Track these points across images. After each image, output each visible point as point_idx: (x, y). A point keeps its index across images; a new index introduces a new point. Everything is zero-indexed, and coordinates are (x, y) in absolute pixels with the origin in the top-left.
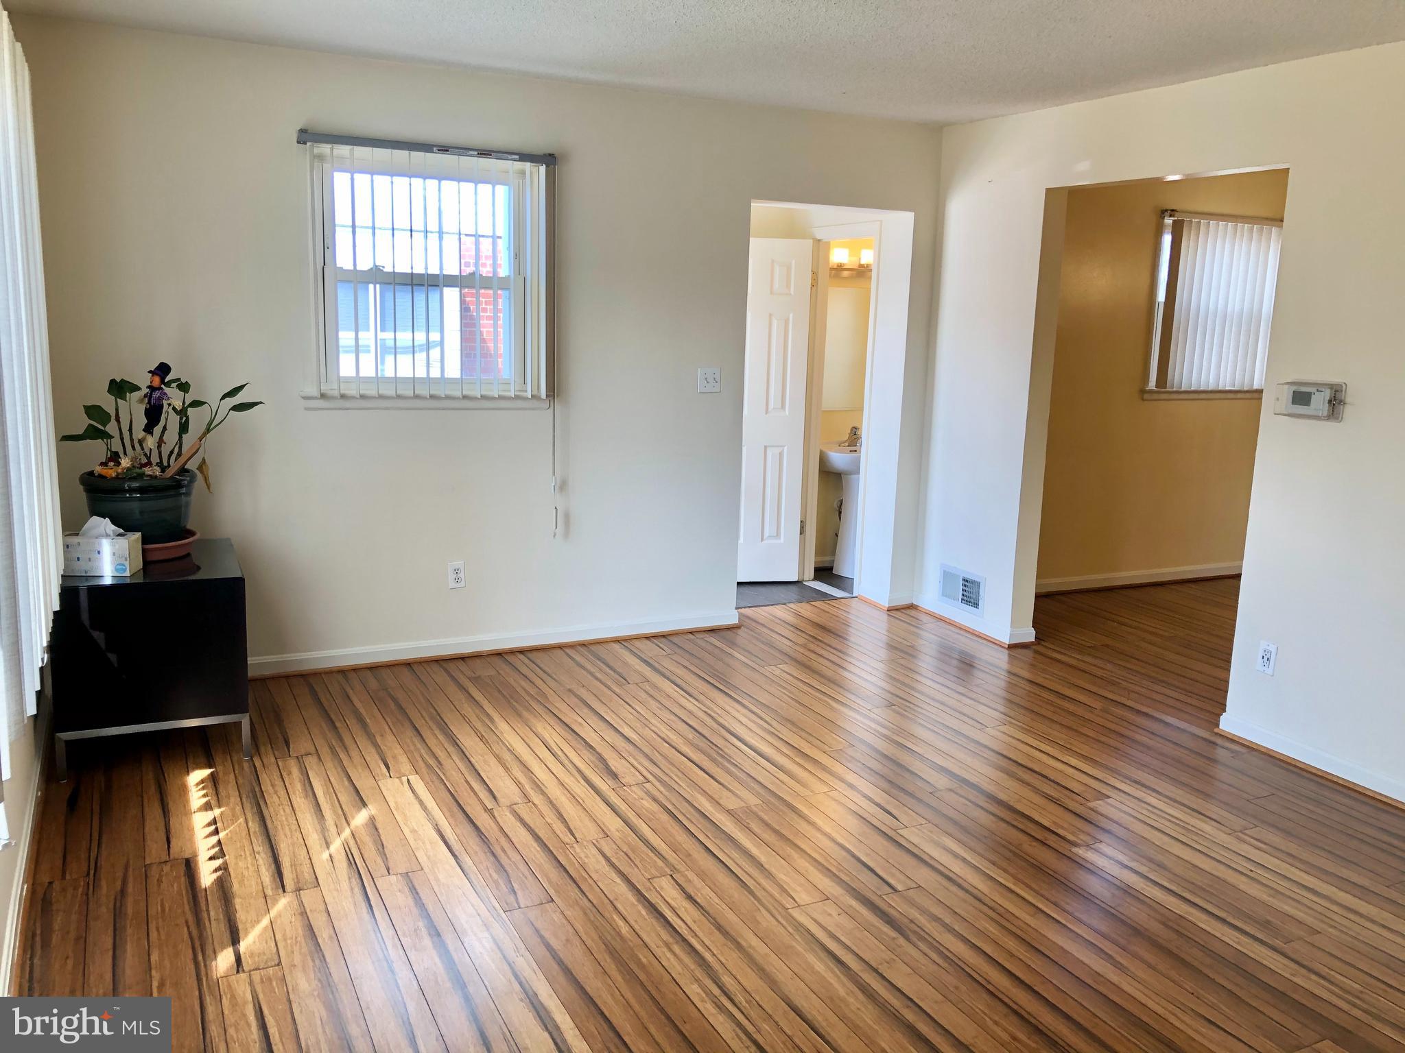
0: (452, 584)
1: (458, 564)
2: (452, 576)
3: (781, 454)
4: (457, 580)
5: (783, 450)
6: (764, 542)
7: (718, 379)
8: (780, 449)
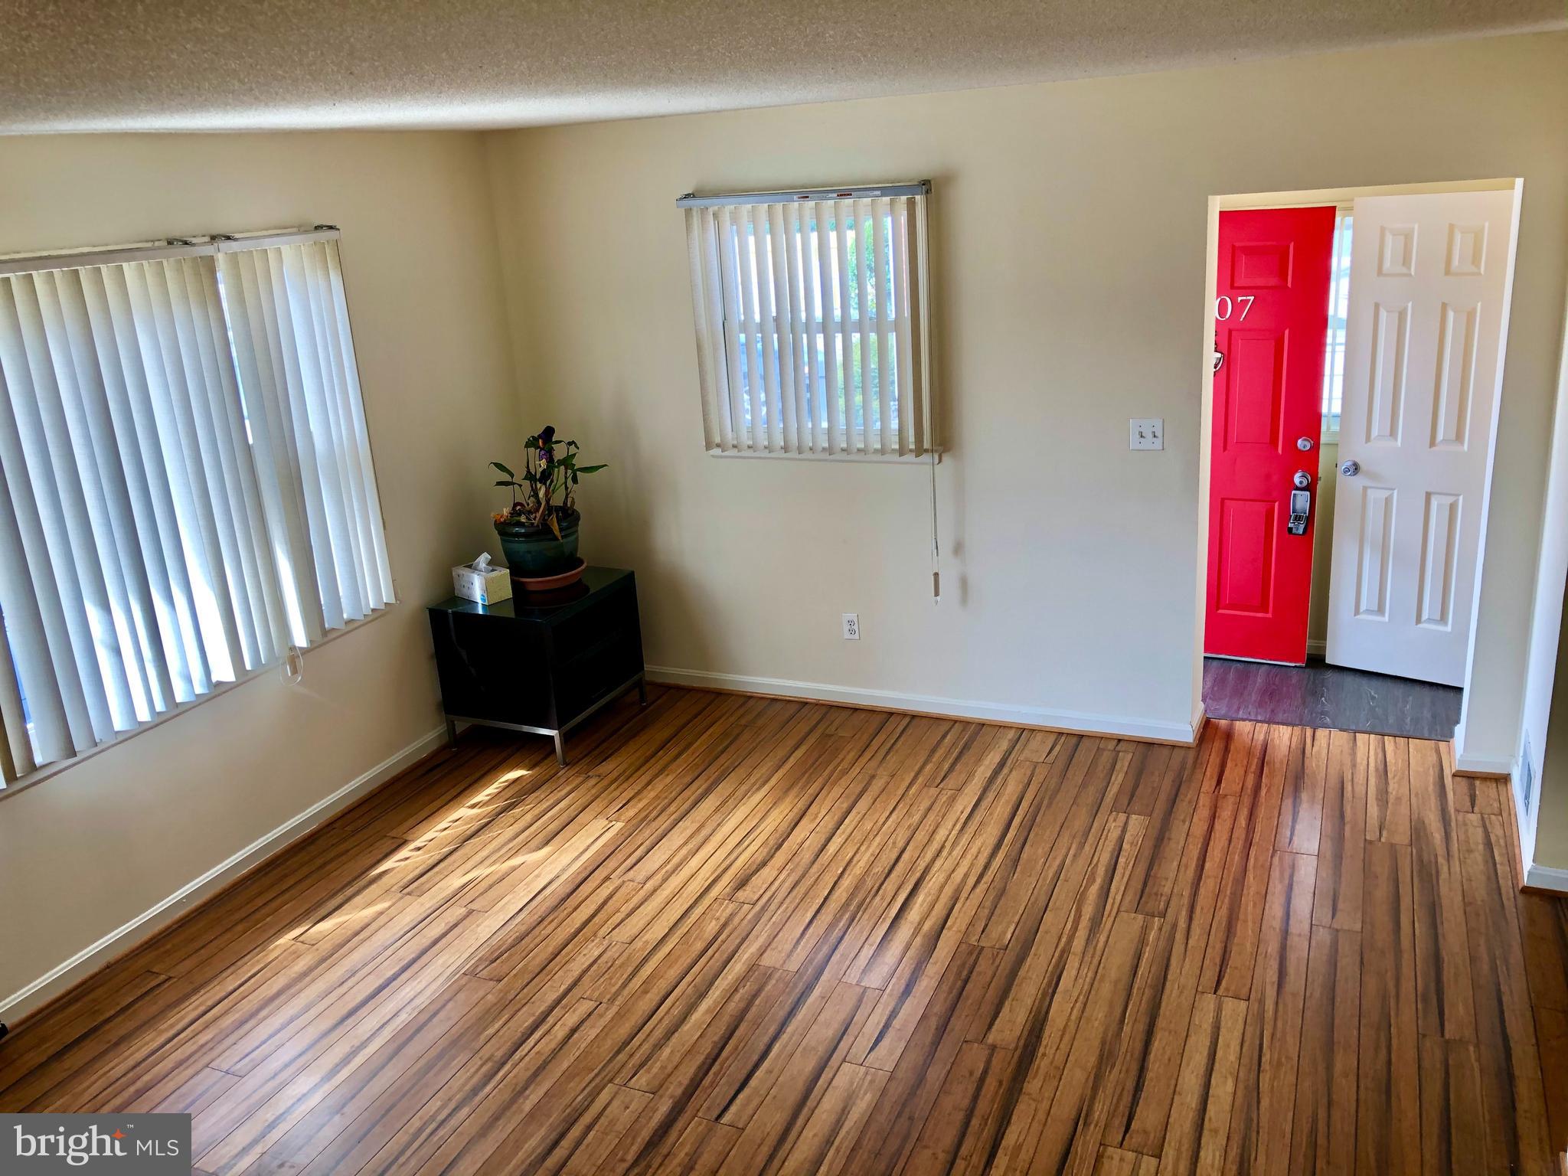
0: (847, 636)
1: (853, 616)
2: (846, 627)
3: (1453, 508)
4: (852, 632)
5: (1458, 500)
6: (1420, 626)
7: (1159, 434)
8: (1450, 500)
